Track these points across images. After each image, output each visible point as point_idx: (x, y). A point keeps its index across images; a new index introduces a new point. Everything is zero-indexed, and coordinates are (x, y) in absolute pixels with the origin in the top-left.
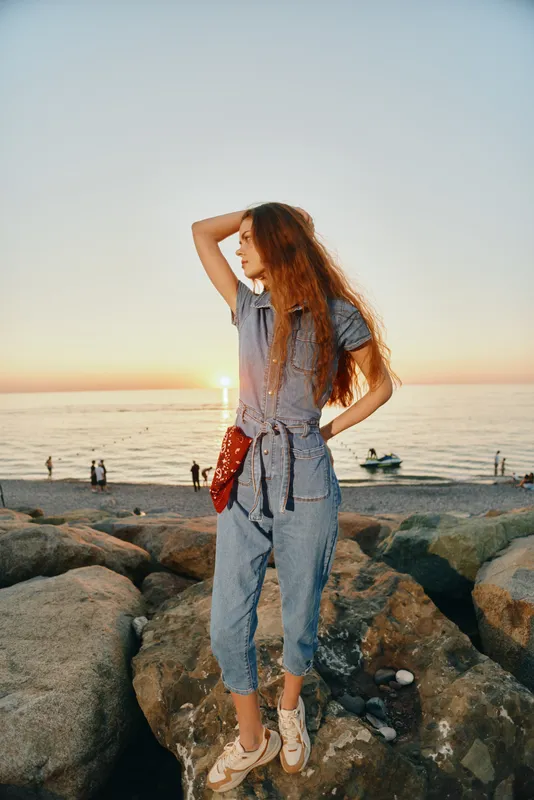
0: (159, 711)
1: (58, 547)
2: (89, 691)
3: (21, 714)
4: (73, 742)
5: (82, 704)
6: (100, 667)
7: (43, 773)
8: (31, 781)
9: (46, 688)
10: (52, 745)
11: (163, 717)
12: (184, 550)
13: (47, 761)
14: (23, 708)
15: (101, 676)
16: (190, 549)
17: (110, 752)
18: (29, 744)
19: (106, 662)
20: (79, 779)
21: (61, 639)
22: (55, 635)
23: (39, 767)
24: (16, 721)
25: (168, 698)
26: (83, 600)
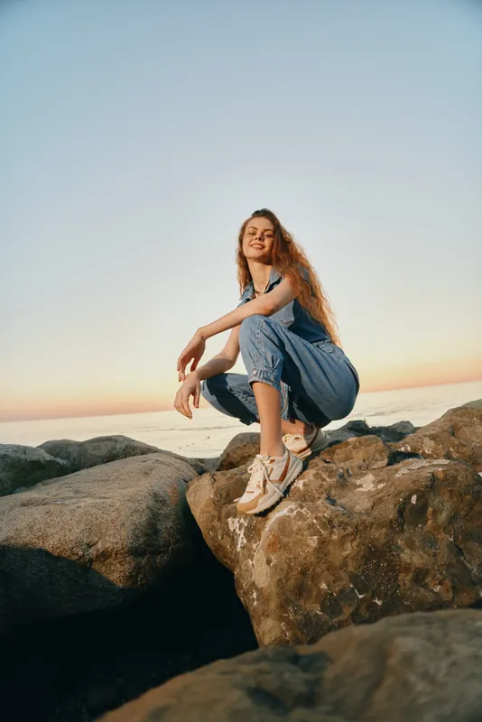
0: (211, 509)
1: (126, 446)
2: (144, 506)
3: (78, 507)
4: (123, 533)
5: (135, 511)
6: (155, 495)
7: (92, 552)
8: (80, 557)
9: (104, 498)
10: (104, 531)
11: (216, 513)
12: (239, 447)
13: (97, 542)
14: (82, 504)
15: (156, 501)
16: (245, 446)
17: (161, 560)
18: (82, 526)
19: (162, 494)
20: (127, 566)
21: (122, 480)
22: (117, 478)
23: (89, 546)
24: (72, 511)
25: (221, 495)
26: (144, 462)
